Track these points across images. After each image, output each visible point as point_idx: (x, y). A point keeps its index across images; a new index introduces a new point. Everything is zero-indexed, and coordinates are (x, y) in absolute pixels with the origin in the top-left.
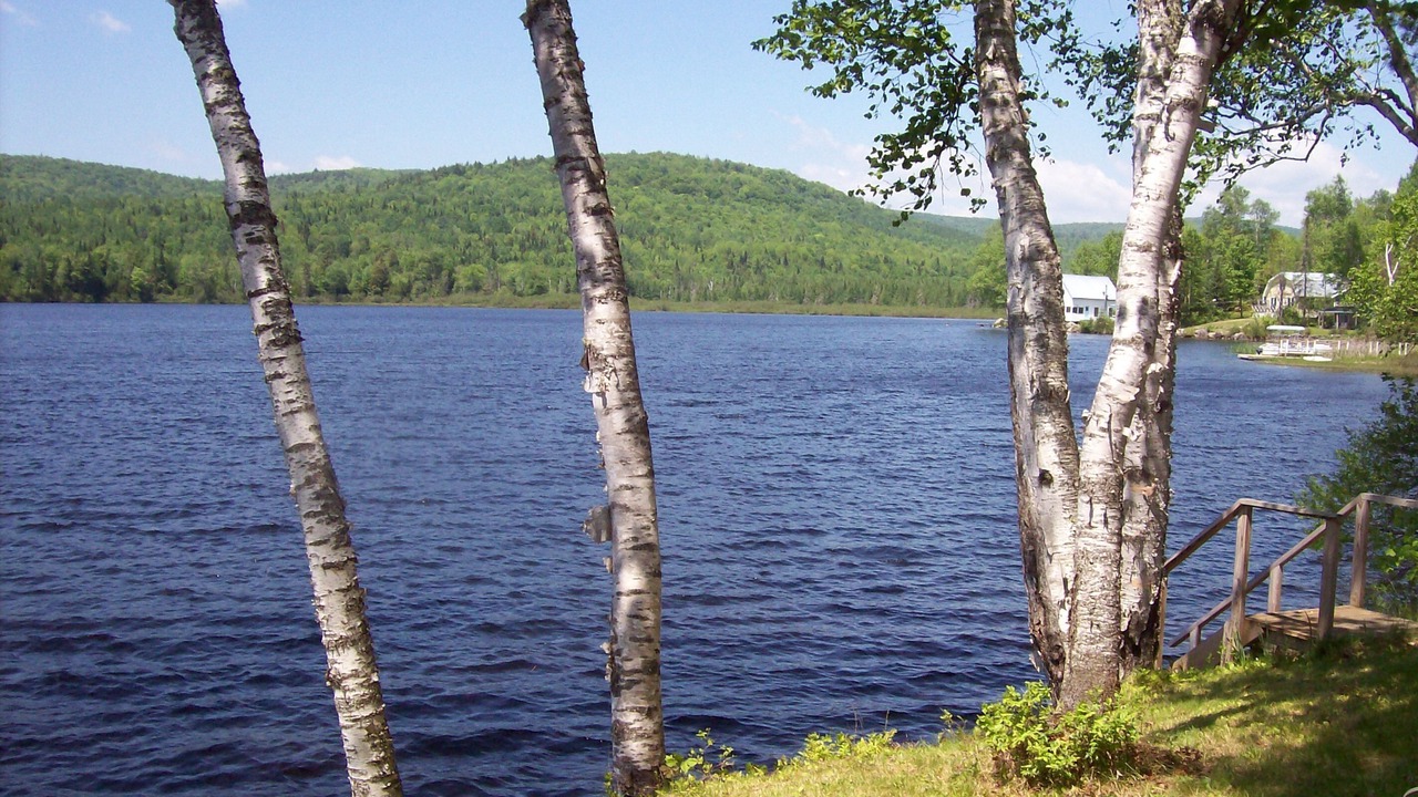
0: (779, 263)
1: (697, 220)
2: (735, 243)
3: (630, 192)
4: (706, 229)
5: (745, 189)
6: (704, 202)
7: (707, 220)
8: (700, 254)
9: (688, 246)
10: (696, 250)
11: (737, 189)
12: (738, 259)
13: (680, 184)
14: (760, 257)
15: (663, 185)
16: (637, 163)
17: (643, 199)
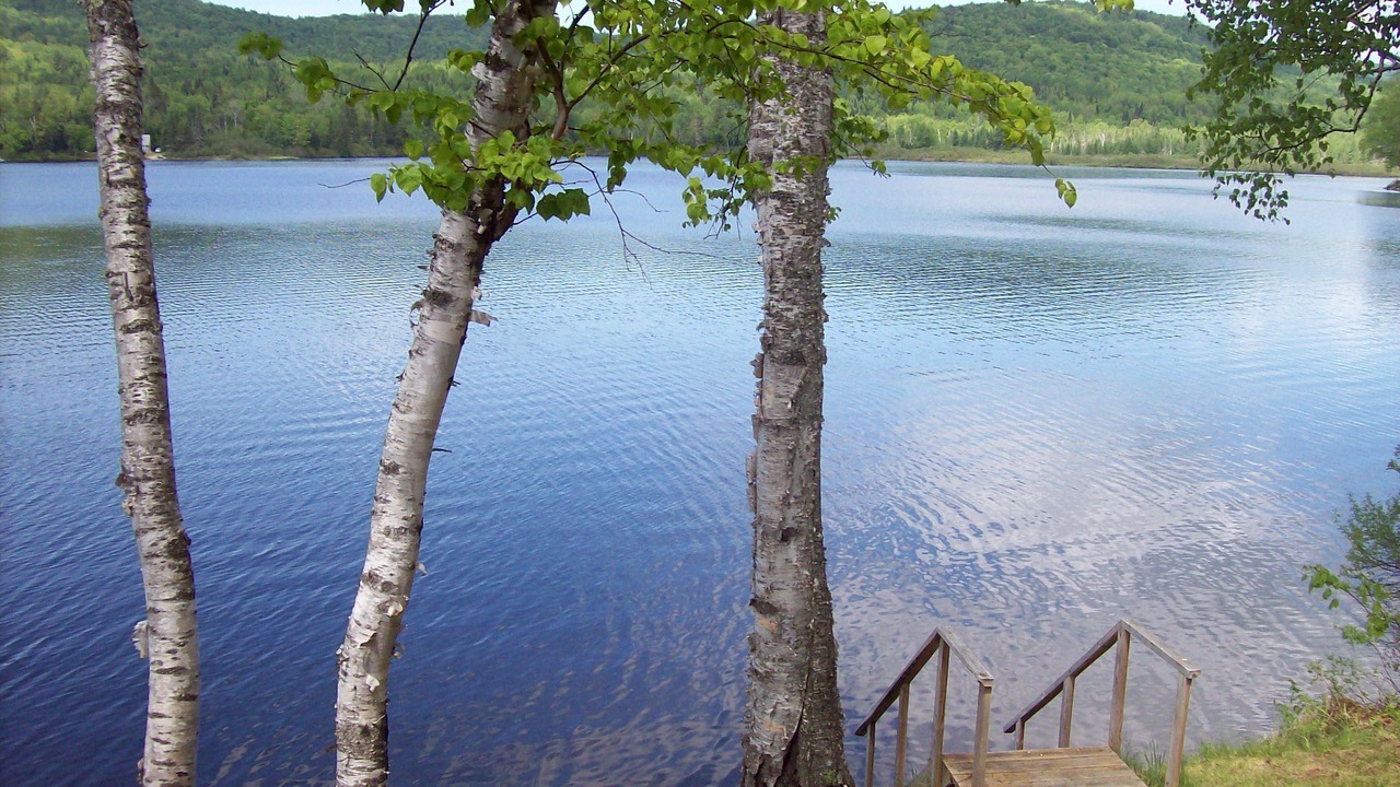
0: (1177, 114)
1: (1094, 69)
2: (1132, 93)
3: (1026, 41)
4: (1102, 79)
5: (1146, 37)
6: (1102, 50)
7: (1104, 70)
8: (1095, 105)
9: (1084, 97)
10: (1091, 101)
11: (1137, 37)
12: (1133, 110)
13: (1077, 32)
14: (1156, 109)
15: (1060, 34)
16: (1034, 12)
17: (1038, 47)
